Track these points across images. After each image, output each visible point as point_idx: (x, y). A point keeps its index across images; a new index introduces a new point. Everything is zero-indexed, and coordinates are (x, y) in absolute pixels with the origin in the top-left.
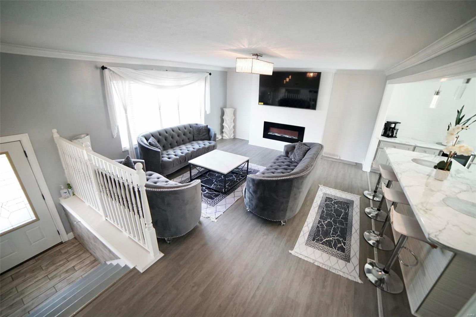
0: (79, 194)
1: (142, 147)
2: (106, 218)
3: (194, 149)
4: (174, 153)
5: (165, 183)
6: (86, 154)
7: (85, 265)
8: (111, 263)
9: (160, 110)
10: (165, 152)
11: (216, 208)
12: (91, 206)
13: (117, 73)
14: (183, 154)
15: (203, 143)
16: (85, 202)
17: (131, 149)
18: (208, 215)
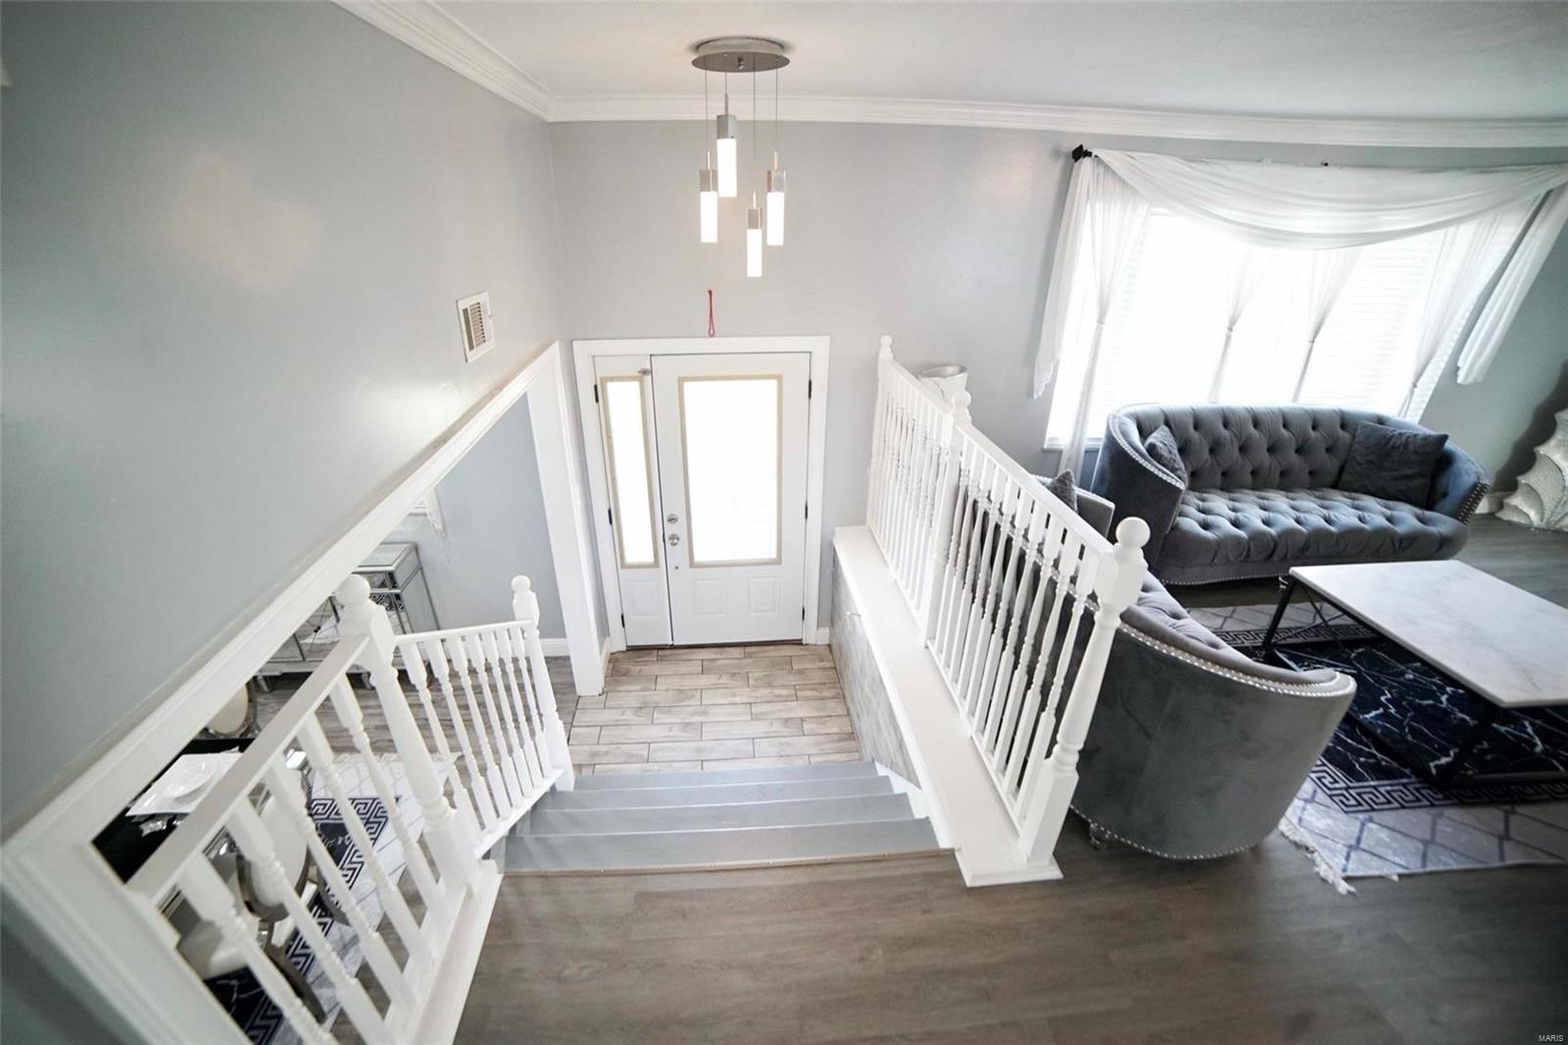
0: (882, 536)
1: (1115, 452)
2: (929, 643)
3: (1328, 520)
4: (1232, 515)
5: (1168, 618)
6: (951, 428)
7: (824, 732)
8: (887, 777)
9: (1230, 329)
10: (1193, 498)
11: (1361, 831)
12: (902, 584)
13: (1120, 173)
14: (1272, 531)
15: (1384, 510)
16: (887, 566)
17: (1070, 450)
18: (1310, 841)
